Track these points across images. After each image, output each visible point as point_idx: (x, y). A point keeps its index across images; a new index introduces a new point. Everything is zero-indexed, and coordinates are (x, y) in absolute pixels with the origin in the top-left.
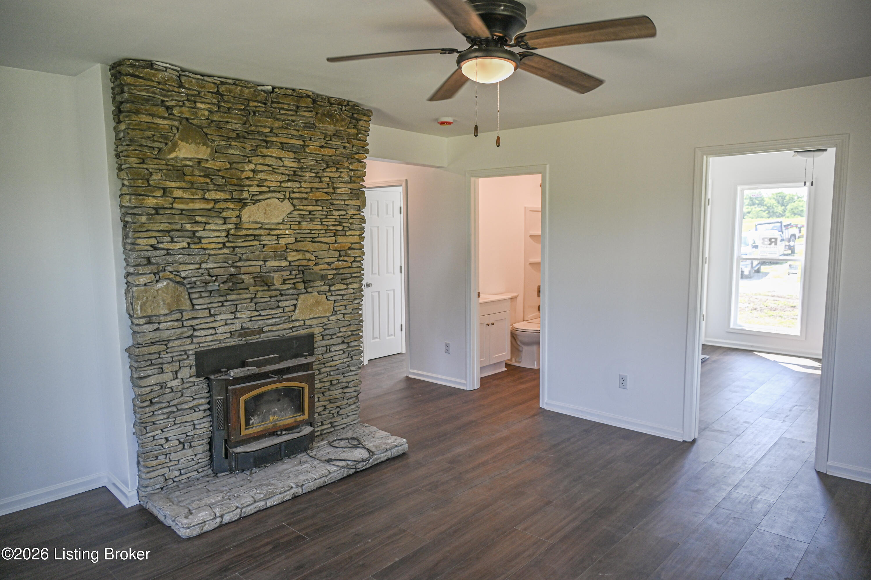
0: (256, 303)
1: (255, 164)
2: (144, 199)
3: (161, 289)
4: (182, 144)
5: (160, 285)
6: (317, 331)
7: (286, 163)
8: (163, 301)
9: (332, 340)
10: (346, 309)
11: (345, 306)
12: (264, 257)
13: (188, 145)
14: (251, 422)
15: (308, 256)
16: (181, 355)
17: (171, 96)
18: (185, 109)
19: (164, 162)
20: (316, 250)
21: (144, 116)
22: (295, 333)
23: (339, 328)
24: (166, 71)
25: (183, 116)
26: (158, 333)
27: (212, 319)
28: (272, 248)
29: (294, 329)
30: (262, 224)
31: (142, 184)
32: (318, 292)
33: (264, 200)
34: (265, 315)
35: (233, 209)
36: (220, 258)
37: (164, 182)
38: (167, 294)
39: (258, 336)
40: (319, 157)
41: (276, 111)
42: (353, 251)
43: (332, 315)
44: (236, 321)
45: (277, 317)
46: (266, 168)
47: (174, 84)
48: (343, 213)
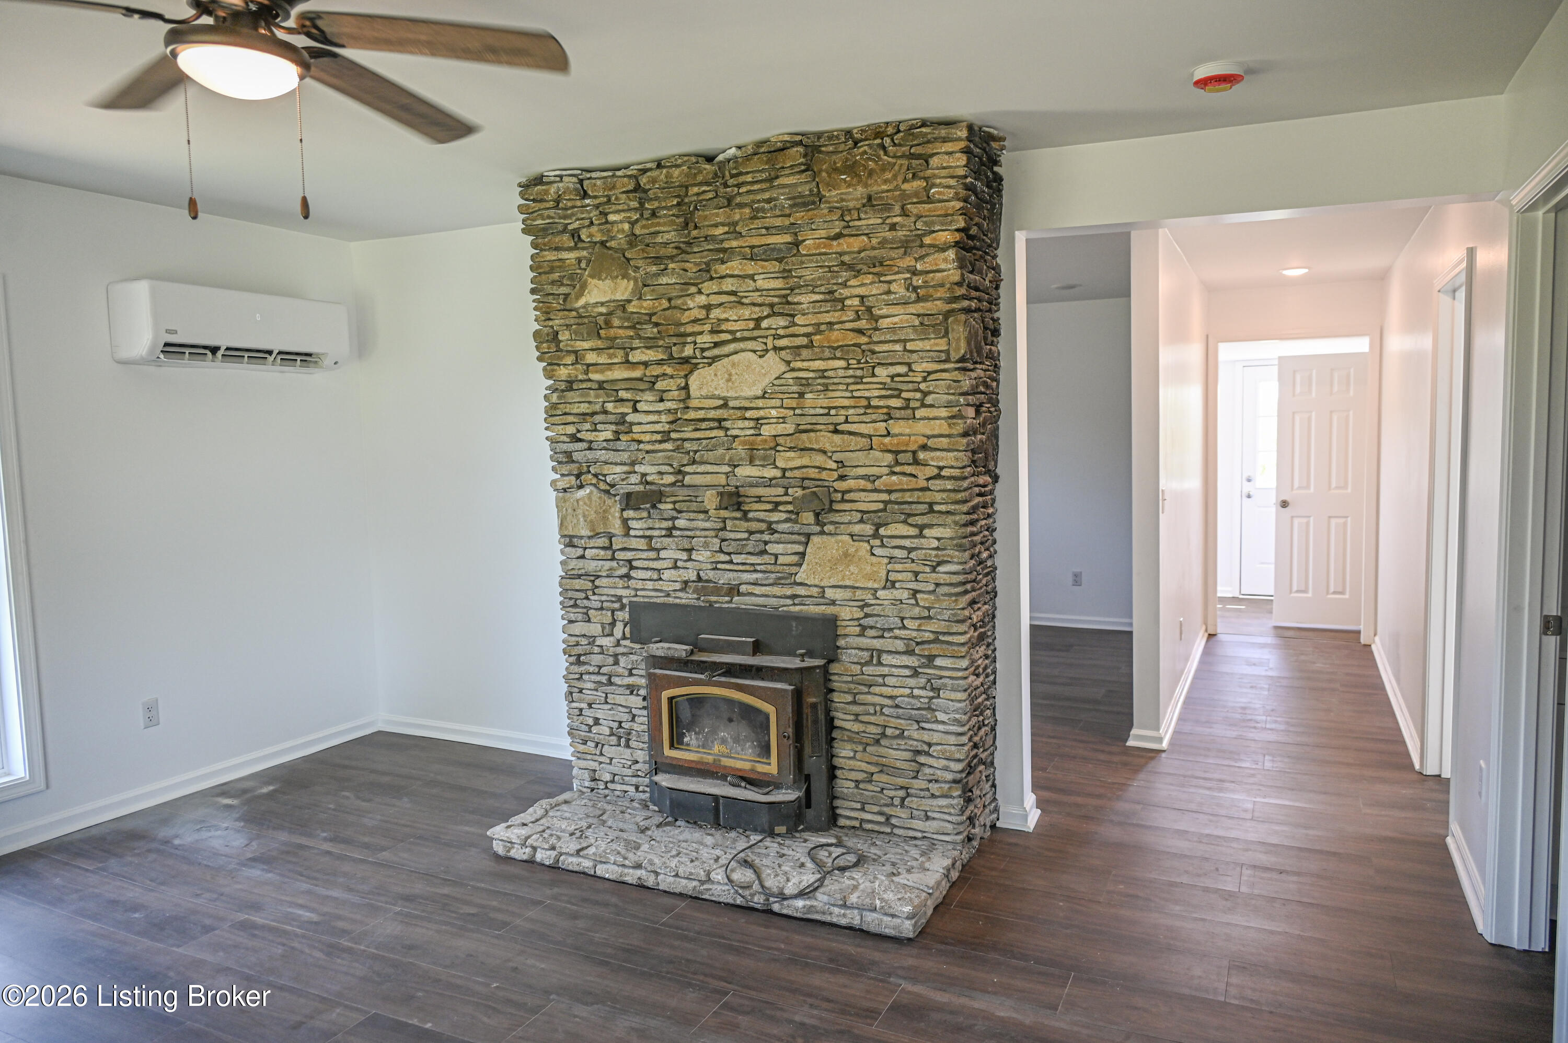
0: (723, 540)
1: (708, 295)
2: (555, 370)
3: (582, 499)
4: (593, 282)
5: (581, 493)
6: (845, 613)
7: (761, 283)
8: (584, 516)
9: (881, 641)
10: (917, 580)
11: (916, 574)
12: (730, 459)
13: (601, 282)
14: (685, 740)
15: (819, 460)
16: (613, 602)
17: (573, 215)
18: (594, 229)
19: (574, 313)
20: (839, 449)
21: (547, 253)
22: (797, 608)
23: (902, 619)
24: (561, 181)
25: (595, 239)
26: (581, 563)
27: (652, 555)
28: (744, 443)
29: (796, 601)
30: (724, 399)
31: (549, 348)
32: (852, 536)
33: (728, 356)
34: (738, 564)
35: (672, 377)
36: (659, 458)
37: (572, 343)
38: (590, 507)
39: (727, 599)
40: (830, 260)
41: (733, 191)
42: (933, 454)
43: (884, 588)
44: (689, 564)
45: (761, 571)
46: (724, 298)
47: (572, 197)
48: (902, 369)
